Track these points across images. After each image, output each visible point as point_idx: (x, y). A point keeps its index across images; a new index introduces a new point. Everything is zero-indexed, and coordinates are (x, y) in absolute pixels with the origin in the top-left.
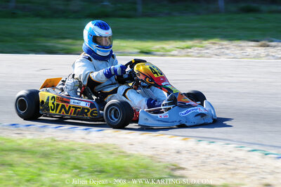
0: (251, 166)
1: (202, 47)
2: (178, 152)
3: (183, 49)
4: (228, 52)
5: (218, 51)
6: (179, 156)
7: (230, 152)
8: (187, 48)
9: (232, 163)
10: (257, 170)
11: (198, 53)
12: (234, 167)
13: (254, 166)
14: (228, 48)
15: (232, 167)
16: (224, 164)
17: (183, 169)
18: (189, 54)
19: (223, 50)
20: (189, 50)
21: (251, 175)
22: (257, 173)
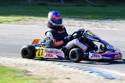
0: (59, 70)
1: (25, 20)
2: (26, 65)
3: (16, 21)
4: (37, 23)
5: (33, 22)
6: (27, 67)
7: (49, 65)
8: (19, 21)
9: (51, 70)
10: (62, 72)
11: (24, 23)
12: (52, 71)
13: (61, 71)
14: (37, 21)
15: (51, 71)
16: (47, 70)
17: (30, 72)
18: (20, 23)
19: (35, 22)
20: (19, 22)
21: (60, 74)
22: (62, 73)
